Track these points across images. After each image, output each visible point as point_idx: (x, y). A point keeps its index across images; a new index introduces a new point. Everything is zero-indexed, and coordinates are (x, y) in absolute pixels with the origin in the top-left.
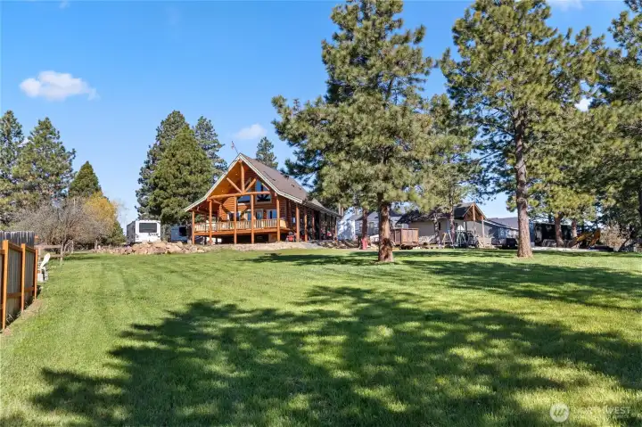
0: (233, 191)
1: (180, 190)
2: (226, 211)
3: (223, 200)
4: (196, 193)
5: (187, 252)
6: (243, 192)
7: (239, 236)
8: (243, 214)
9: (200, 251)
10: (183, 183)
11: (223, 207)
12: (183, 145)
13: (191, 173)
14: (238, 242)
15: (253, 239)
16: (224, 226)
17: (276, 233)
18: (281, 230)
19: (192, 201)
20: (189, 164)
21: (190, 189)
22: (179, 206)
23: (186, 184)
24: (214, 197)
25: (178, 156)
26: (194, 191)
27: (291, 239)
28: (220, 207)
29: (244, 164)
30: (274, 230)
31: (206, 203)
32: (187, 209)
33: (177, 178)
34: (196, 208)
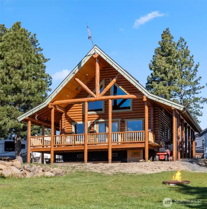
0: (83, 94)
1: (10, 97)
2: (71, 121)
3: (68, 107)
4: (29, 101)
5: (29, 175)
6: (98, 95)
7: (90, 152)
8: (93, 125)
9: (48, 174)
10: (13, 89)
11: (67, 117)
12: (13, 45)
13: (23, 78)
14: (89, 160)
15: (110, 157)
16: (68, 140)
17: (143, 149)
18: (150, 145)
19: (25, 109)
20: (20, 68)
21: (22, 96)
22: (8, 116)
23: (17, 90)
24: (57, 102)
25: (8, 58)
26: (26, 98)
27: (162, 157)
28: (63, 116)
29: (100, 58)
30: (141, 146)
31: (47, 110)
32: (21, 118)
33: (6, 83)
34: (32, 116)
